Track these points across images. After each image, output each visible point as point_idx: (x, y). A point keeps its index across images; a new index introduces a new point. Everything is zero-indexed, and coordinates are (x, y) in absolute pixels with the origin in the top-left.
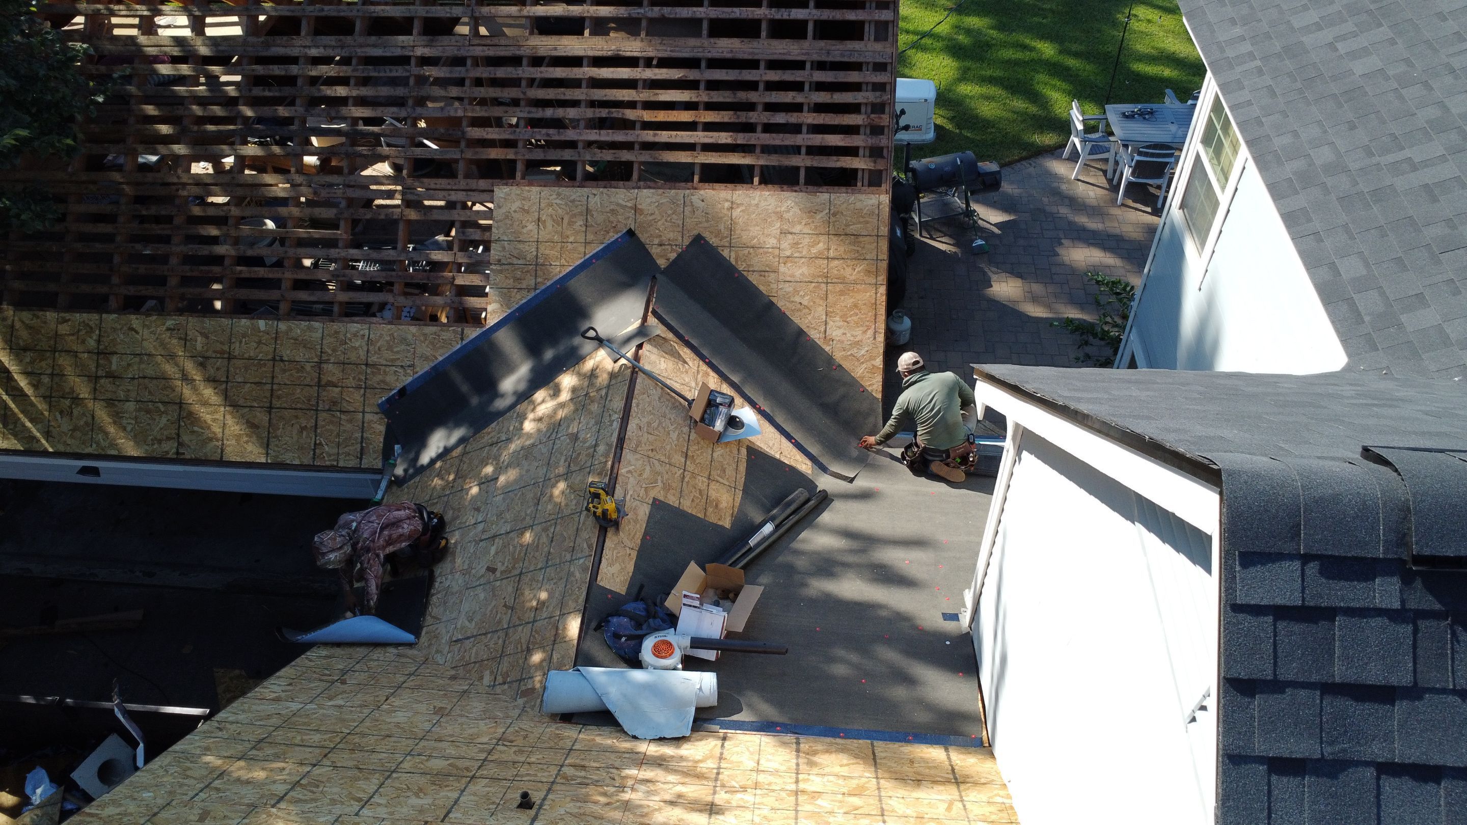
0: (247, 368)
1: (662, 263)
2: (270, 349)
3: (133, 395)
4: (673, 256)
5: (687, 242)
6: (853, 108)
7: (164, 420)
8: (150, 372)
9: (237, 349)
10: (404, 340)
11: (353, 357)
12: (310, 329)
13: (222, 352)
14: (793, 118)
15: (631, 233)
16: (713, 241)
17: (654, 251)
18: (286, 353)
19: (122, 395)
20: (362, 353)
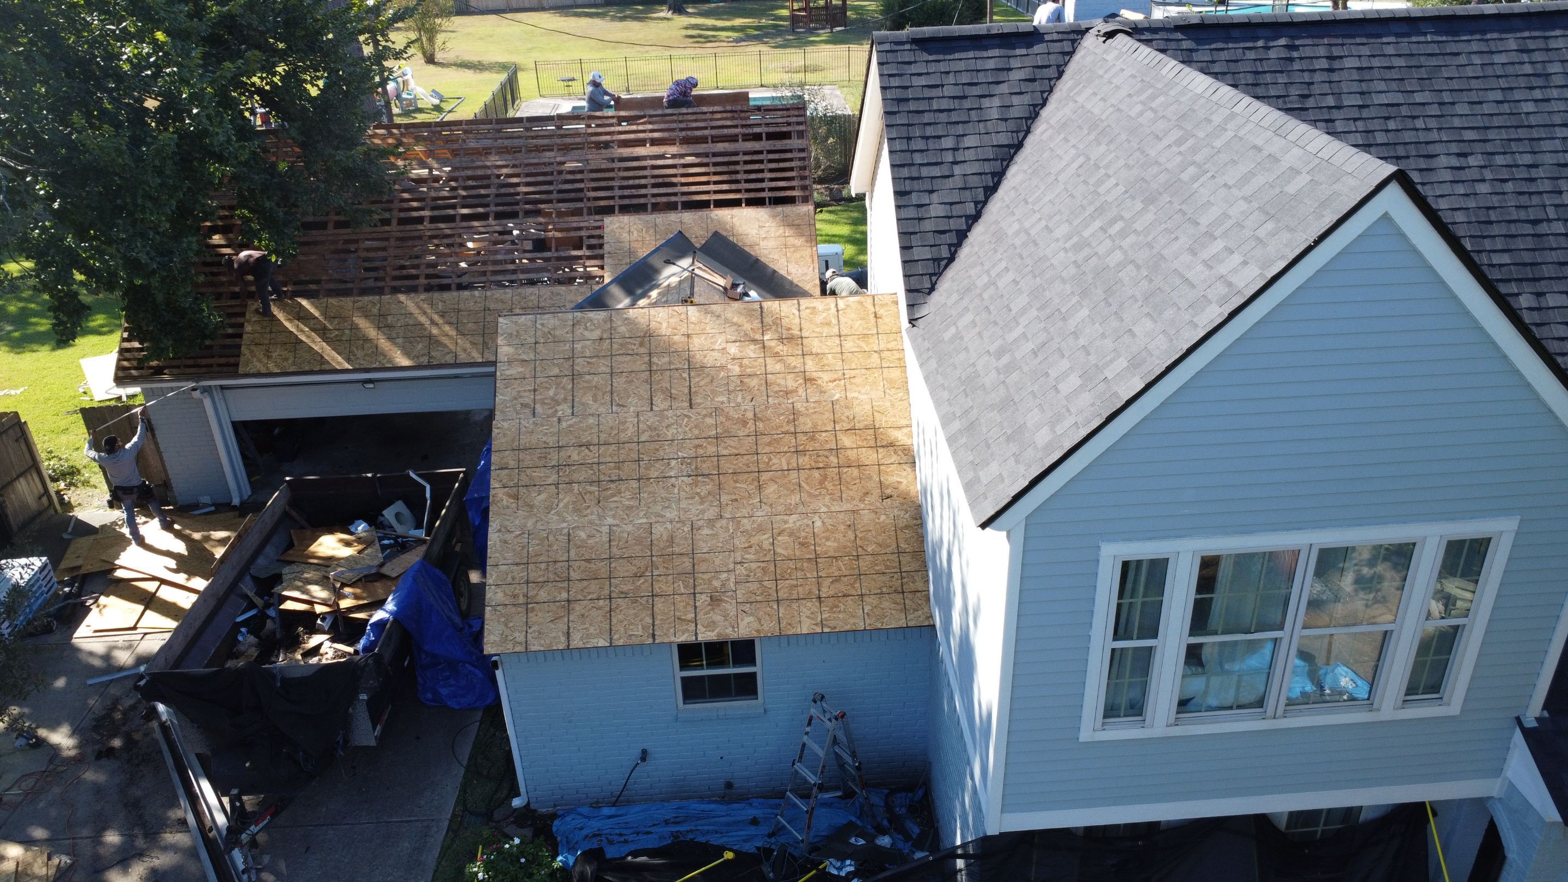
0: (469, 315)
1: (698, 246)
2: (483, 305)
3: (401, 335)
4: (703, 242)
5: (710, 235)
6: (791, 169)
7: (420, 346)
8: (411, 322)
9: (462, 306)
10: (558, 294)
11: (530, 304)
12: (505, 293)
13: (454, 309)
14: (760, 176)
15: (680, 232)
16: (724, 234)
17: (693, 240)
18: (492, 306)
19: (394, 336)
20: (536, 302)
